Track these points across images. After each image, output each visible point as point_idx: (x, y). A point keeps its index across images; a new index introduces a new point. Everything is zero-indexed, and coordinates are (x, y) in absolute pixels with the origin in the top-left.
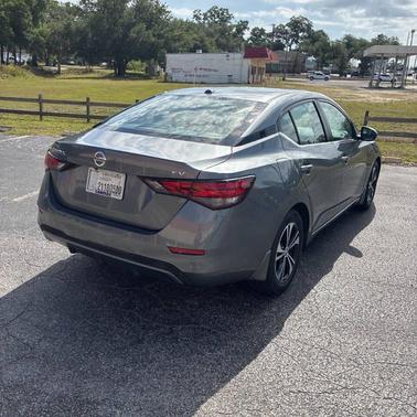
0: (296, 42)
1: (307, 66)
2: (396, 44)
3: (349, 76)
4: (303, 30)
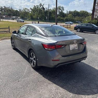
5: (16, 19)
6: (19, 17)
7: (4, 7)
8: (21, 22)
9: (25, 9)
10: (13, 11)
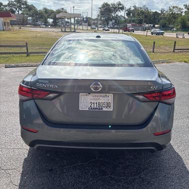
0: (21, 10)
1: (29, 22)
2: (66, 12)
3: (49, 26)
4: (23, 4)
5: (149, 29)
6: (156, 26)
7: (135, 7)
8: (158, 34)
9: (174, 7)
10: (149, 13)
